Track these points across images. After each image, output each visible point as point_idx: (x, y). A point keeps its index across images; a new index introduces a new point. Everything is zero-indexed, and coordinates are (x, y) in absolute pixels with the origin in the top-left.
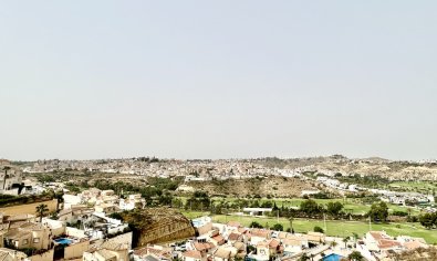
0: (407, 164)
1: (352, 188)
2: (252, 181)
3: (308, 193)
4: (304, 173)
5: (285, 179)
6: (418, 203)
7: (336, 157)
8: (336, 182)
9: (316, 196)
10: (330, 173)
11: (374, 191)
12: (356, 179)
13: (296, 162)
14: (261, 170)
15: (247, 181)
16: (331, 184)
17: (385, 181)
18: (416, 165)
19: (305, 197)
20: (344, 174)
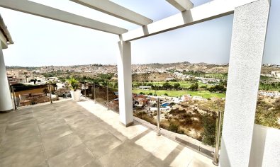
0: (214, 66)
1: (188, 77)
2: (145, 74)
3: (169, 79)
4: (169, 71)
5: (160, 73)
6: (213, 83)
7: (185, 63)
8: (182, 74)
9: (172, 81)
10: (181, 70)
11: (197, 78)
12: (192, 73)
13: (167, 65)
14: (150, 69)
15: (143, 75)
16: (179, 75)
17: (204, 73)
18: (218, 66)
19: (167, 81)
20: (187, 70)
